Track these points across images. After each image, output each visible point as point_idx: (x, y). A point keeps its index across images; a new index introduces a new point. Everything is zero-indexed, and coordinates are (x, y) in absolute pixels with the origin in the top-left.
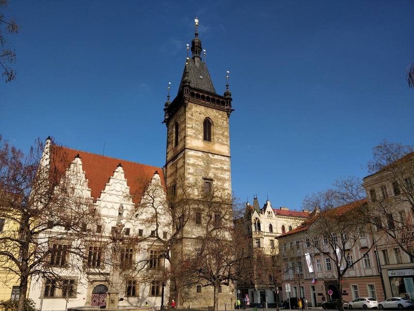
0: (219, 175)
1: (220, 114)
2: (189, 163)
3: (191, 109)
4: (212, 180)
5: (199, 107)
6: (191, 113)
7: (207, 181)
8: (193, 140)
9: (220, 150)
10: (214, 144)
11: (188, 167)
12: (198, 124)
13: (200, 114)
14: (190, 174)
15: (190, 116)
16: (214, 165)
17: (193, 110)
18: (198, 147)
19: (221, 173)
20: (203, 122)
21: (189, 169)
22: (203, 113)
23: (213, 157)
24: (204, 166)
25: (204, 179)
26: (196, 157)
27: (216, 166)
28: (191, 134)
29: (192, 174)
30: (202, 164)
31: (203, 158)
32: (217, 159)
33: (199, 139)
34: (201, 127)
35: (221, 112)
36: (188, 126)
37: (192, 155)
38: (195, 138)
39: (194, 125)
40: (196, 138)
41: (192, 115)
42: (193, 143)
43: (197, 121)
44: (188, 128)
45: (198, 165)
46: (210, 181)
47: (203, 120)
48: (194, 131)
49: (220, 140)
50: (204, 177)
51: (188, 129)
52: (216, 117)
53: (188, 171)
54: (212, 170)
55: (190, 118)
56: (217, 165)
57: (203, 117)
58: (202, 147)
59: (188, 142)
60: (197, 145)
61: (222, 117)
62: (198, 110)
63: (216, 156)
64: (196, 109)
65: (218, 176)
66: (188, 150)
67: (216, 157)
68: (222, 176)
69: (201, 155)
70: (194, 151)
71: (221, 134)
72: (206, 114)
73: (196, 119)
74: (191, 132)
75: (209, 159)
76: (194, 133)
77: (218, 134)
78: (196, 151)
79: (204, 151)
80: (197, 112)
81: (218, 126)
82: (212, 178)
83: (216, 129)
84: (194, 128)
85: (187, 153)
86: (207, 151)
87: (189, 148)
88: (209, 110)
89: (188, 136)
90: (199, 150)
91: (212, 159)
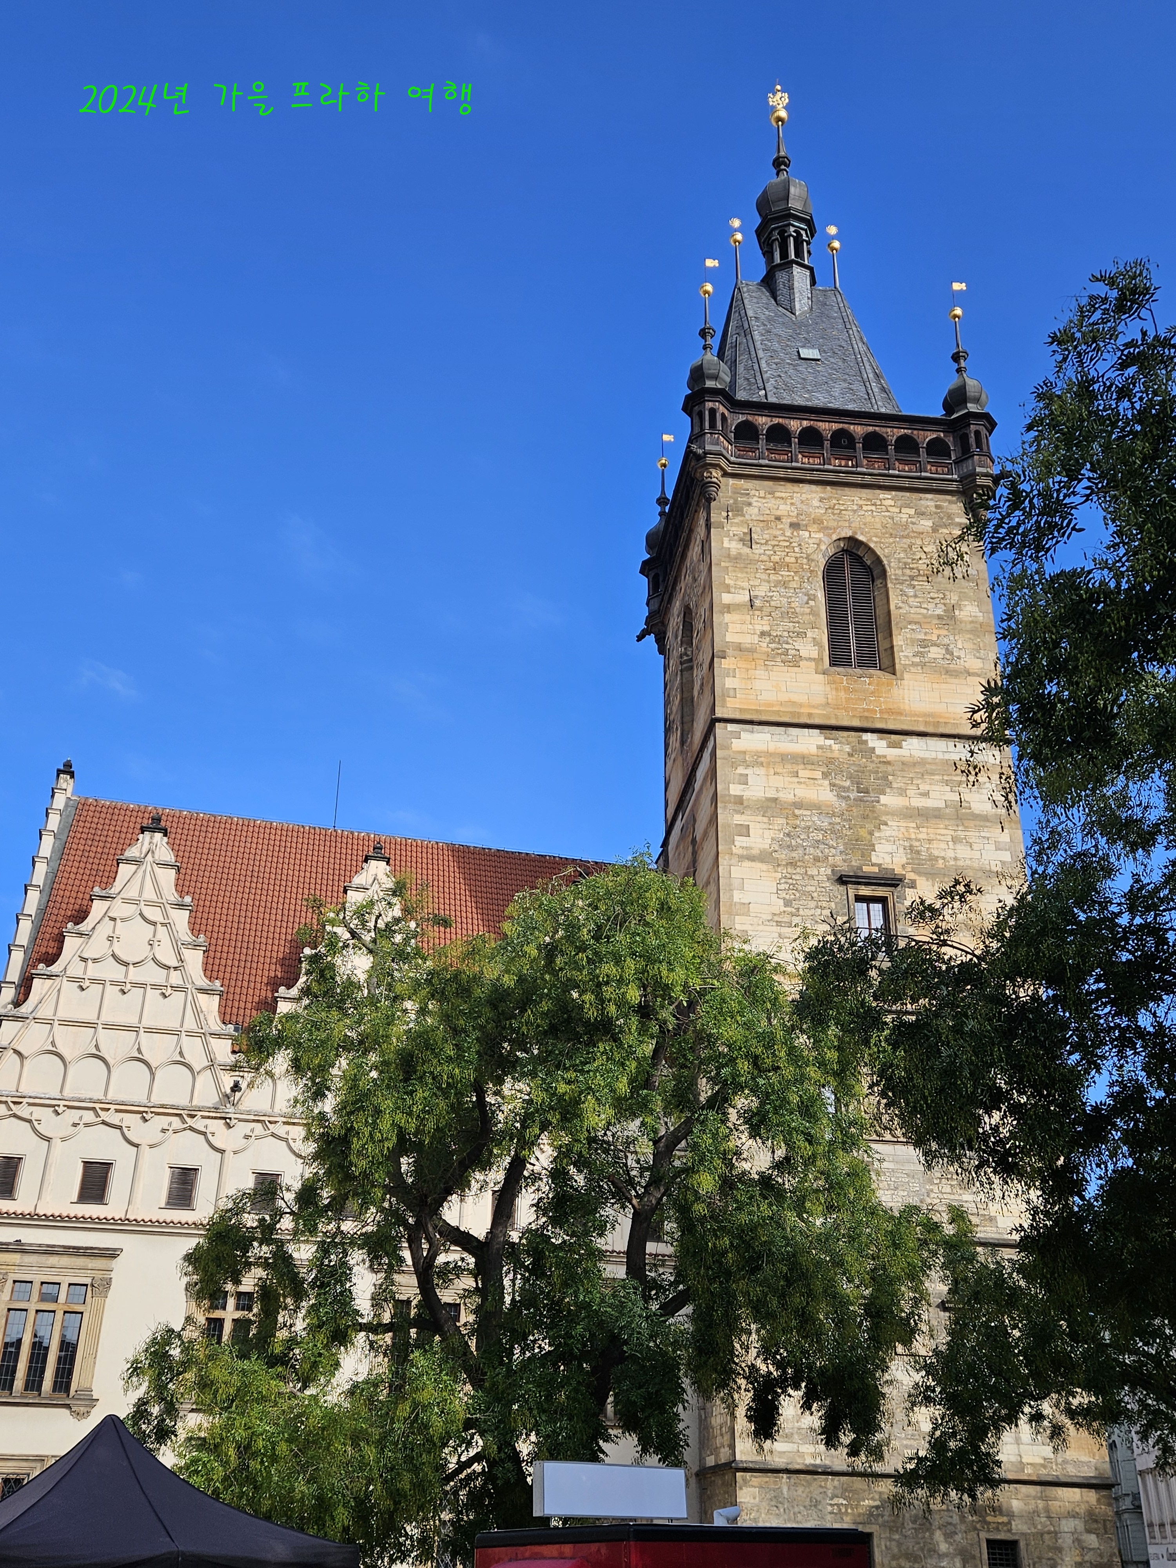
0: (939, 849)
1: (920, 514)
2: (739, 800)
3: (739, 511)
4: (894, 882)
5: (785, 490)
7: (865, 891)
8: (760, 673)
9: (939, 708)
10: (896, 675)
11: (738, 819)
12: (785, 584)
13: (795, 526)
14: (751, 858)
15: (735, 546)
16: (902, 792)
17: (752, 512)
18: (794, 703)
19: (955, 840)
20: (819, 567)
21: (745, 831)
22: (817, 521)
23: (892, 753)
24: (840, 805)
25: (842, 880)
26: (785, 758)
27: (918, 802)
28: (748, 640)
29: (763, 857)
30: (824, 794)
31: (831, 761)
32: (923, 762)
33: (795, 661)
35: (929, 501)
36: (726, 598)
37: (758, 754)
38: (769, 657)
39: (762, 591)
40: (780, 656)
41: (749, 540)
42: (758, 685)
43: (776, 567)
44: (728, 608)
45: (799, 805)
46: (880, 892)
47: (820, 557)
48: (763, 625)
49: (935, 653)
50: (844, 869)
51: (727, 617)
52: (900, 531)
53: (740, 841)
54: (893, 829)
55: (736, 558)
56: (926, 794)
57: (818, 542)
58: (821, 700)
59: (730, 683)
60: (783, 697)
62: (783, 509)
63: (914, 741)
64: (771, 503)
65: (933, 859)
66: (731, 727)
67: (913, 747)
68: (963, 852)
69: (813, 750)
70: (766, 728)
71: (939, 617)
72: (833, 524)
73: (776, 558)
74: (744, 628)
75: (871, 766)
76: (763, 634)
77: (917, 618)
78: (783, 729)
79: (833, 722)
80: (778, 518)
81: (912, 578)
82: (898, 871)
83: (903, 594)
84: (760, 609)
85: (728, 747)
86: (856, 723)
87: (738, 716)
88: (853, 498)
89: (730, 652)
90: (804, 720)
91: (888, 763)
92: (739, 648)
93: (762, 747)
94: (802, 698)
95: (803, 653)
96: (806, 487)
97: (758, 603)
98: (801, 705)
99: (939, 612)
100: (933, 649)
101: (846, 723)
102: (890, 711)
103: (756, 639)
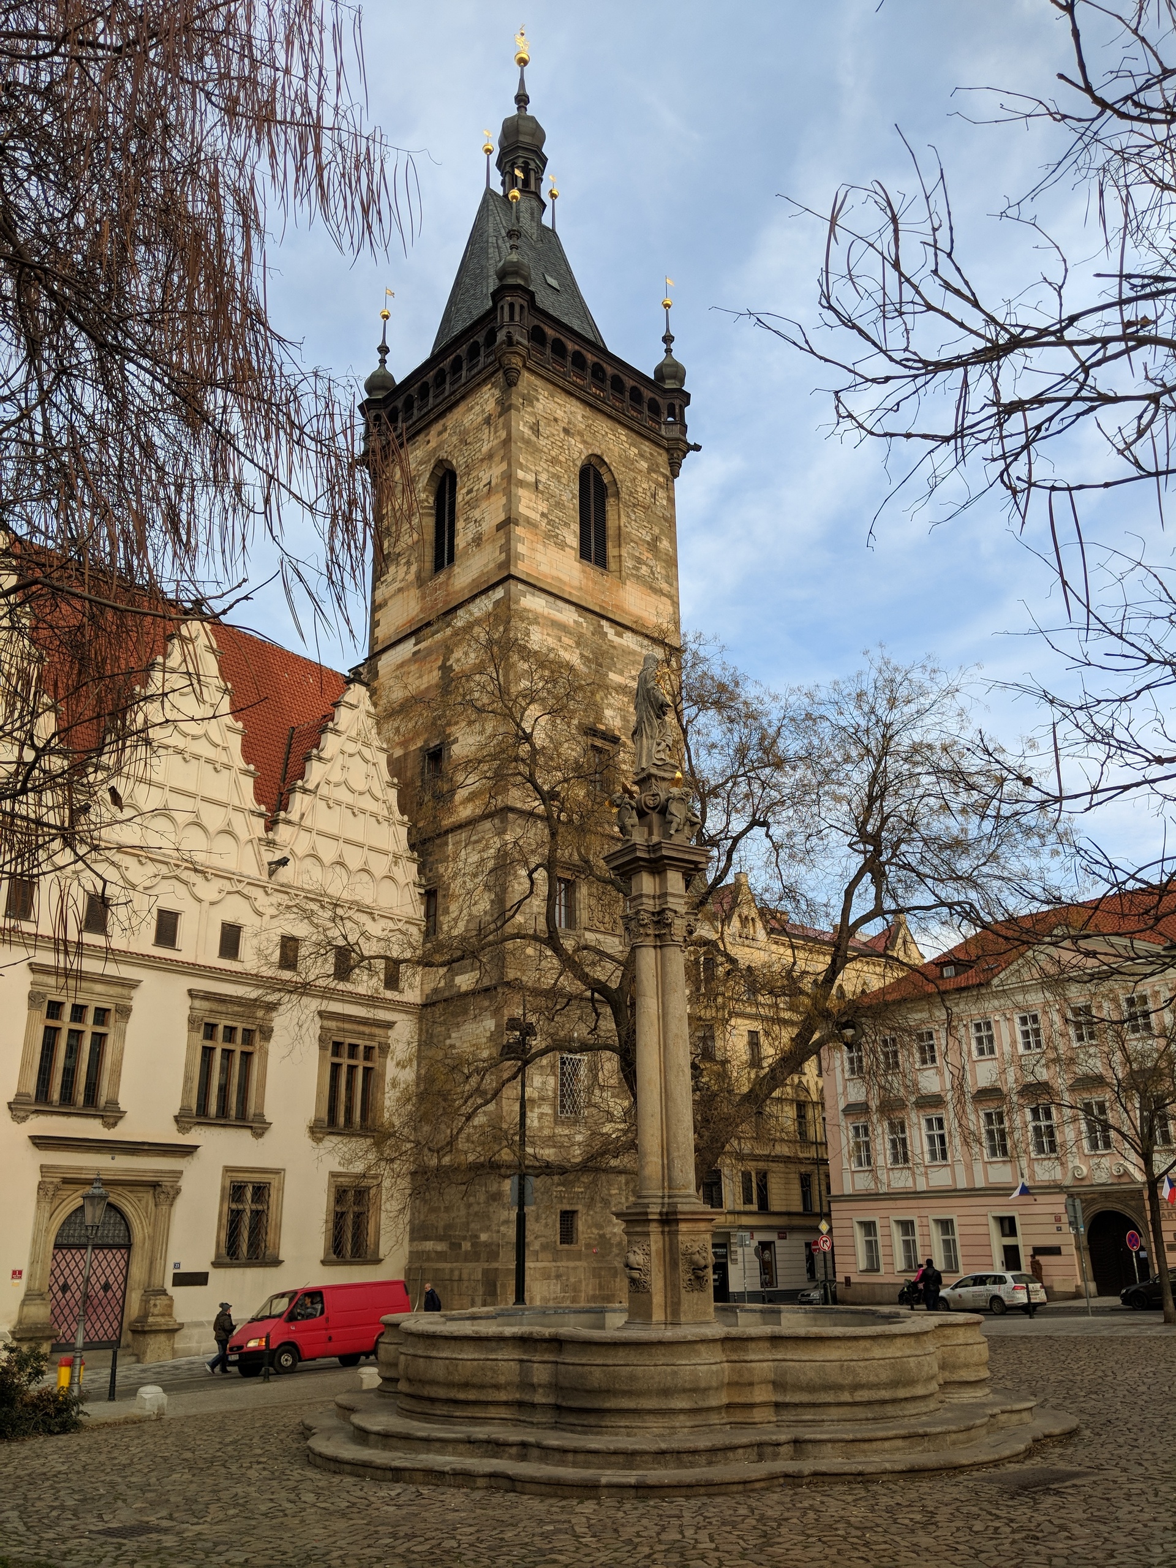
1: (641, 455)
2: (525, 649)
3: (531, 402)
4: (614, 740)
5: (561, 398)
6: (532, 420)
7: (599, 743)
8: (540, 547)
9: (644, 614)
10: (622, 580)
11: (523, 664)
12: (558, 478)
13: (566, 431)
15: (527, 432)
16: (621, 673)
17: (539, 407)
18: (560, 580)
20: (577, 471)
22: (580, 433)
23: (617, 640)
24: (585, 671)
25: (584, 731)
26: (555, 624)
28: (535, 516)
30: (576, 660)
31: (581, 636)
32: (633, 651)
33: (562, 545)
34: (569, 494)
35: (647, 447)
36: (521, 474)
37: (537, 614)
38: (547, 536)
39: (543, 477)
40: (552, 537)
41: (535, 429)
42: (538, 557)
43: (554, 461)
44: (520, 483)
45: (560, 664)
46: (607, 746)
47: (579, 463)
48: (543, 507)
49: (644, 570)
50: (586, 722)
51: (521, 492)
52: (629, 463)
54: (615, 700)
55: (528, 442)
57: (578, 451)
58: (576, 583)
59: (521, 548)
60: (555, 573)
61: (650, 470)
62: (559, 414)
64: (551, 405)
66: (520, 586)
67: (629, 640)
69: (571, 623)
70: (543, 595)
71: (648, 543)
72: (589, 440)
73: (553, 453)
74: (532, 504)
75: (605, 647)
76: (543, 515)
77: (636, 539)
78: (551, 599)
79: (583, 604)
80: (556, 420)
81: (634, 505)
82: (617, 733)
83: (629, 516)
84: (542, 493)
85: (517, 602)
86: (597, 609)
87: (524, 577)
88: (603, 426)
89: (521, 521)
90: (566, 596)
91: (614, 647)
92: (528, 520)
93: (540, 610)
94: (566, 578)
95: (568, 541)
96: (574, 402)
97: (541, 487)
98: (565, 583)
99: (648, 539)
100: (644, 567)
101: (591, 607)
102: (617, 606)
103: (538, 517)
